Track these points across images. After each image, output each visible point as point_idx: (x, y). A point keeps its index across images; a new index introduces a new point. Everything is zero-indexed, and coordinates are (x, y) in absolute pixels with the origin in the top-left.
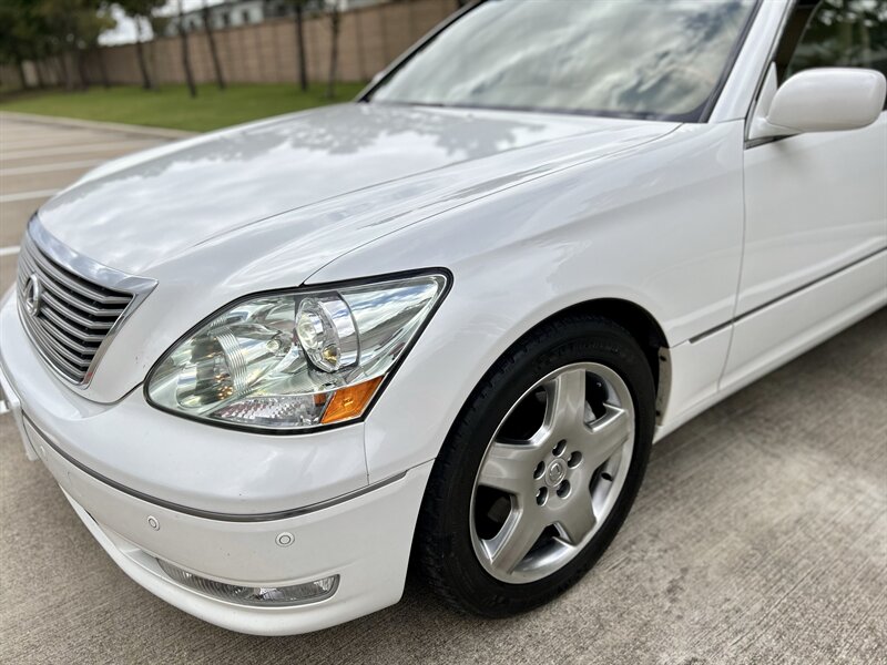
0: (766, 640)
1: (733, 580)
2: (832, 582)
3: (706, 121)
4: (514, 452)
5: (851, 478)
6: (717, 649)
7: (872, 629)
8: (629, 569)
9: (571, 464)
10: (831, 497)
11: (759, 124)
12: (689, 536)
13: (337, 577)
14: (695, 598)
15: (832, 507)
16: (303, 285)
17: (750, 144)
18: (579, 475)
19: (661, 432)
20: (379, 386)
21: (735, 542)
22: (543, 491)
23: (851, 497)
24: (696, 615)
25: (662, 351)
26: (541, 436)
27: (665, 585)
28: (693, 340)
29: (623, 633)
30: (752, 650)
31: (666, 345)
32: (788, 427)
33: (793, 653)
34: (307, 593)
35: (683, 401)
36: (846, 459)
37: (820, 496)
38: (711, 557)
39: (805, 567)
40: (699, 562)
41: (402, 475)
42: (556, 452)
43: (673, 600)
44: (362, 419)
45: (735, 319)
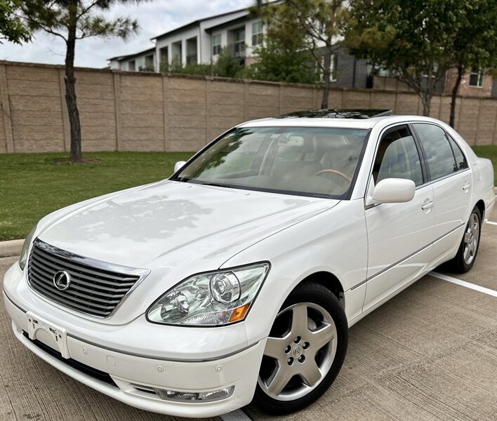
3: (350, 199)
11: (369, 199)
13: (233, 387)
16: (219, 269)
17: (367, 208)
20: (249, 306)
25: (341, 294)
28: (352, 289)
31: (343, 291)
34: (220, 395)
41: (257, 343)
44: (244, 320)
45: (367, 280)
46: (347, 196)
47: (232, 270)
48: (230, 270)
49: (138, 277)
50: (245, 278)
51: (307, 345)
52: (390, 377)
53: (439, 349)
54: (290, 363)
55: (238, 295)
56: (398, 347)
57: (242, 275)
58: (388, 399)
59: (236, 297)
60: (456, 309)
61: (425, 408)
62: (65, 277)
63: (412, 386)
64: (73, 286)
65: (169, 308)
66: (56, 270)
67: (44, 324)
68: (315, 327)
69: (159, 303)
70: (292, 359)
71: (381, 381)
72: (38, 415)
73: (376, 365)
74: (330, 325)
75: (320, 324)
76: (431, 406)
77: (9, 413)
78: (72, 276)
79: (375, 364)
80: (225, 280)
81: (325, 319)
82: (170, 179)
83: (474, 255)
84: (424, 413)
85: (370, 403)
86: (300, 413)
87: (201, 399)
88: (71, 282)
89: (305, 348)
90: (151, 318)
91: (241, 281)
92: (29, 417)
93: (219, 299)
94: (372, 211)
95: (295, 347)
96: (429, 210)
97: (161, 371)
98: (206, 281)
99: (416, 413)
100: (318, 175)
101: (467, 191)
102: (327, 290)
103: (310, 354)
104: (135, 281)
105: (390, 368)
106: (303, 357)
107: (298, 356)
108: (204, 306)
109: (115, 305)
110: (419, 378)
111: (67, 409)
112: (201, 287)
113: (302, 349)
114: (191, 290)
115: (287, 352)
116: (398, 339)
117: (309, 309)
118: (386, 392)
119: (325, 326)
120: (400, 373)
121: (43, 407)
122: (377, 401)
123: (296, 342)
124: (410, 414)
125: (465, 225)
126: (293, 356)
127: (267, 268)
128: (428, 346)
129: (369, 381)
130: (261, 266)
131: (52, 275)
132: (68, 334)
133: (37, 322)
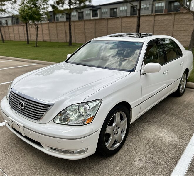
0: (150, 155)
1: (145, 147)
2: (160, 146)
3: (134, 72)
4: (111, 127)
5: (162, 129)
6: (143, 157)
7: (166, 152)
8: (128, 147)
9: (118, 129)
10: (159, 132)
11: (142, 71)
12: (137, 141)
13: (88, 148)
14: (139, 150)
15: (159, 134)
16: (81, 103)
18: (119, 131)
19: (131, 123)
20: (94, 117)
21: (144, 141)
22: (114, 134)
23: (162, 132)
24: (139, 153)
25: (130, 109)
26: (114, 124)
27: (134, 149)
28: (135, 107)
29: (128, 157)
30: (148, 157)
31: (131, 108)
32: (151, 121)
33: (155, 156)
34: (82, 151)
35: (134, 117)
36: (161, 126)
37: (157, 133)
38: (141, 144)
39: (155, 144)
40: (139, 145)
41: (97, 131)
42: (116, 127)
43: (135, 151)
45: (141, 103)
47: (87, 103)
49: (50, 105)
55: (89, 113)
62: (23, 104)
64: (26, 108)
66: (20, 101)
67: (15, 122)
80: (84, 107)
81: (124, 117)
82: (65, 62)
87: (75, 153)
88: (25, 106)
90: (55, 121)
93: (82, 114)
96: (167, 74)
97: (59, 143)
98: (77, 107)
101: (182, 65)
104: (49, 107)
109: (42, 116)
112: (75, 109)
119: (124, 120)
125: (181, 78)
127: (101, 101)
131: (18, 103)
132: (24, 127)
133: (12, 121)
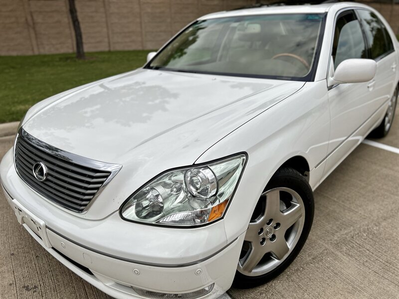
3: (313, 81)
11: (331, 79)
13: (214, 284)
16: (193, 164)
17: (330, 88)
20: (228, 202)
25: (306, 173)
28: (316, 167)
31: (308, 170)
41: (237, 238)
44: (222, 218)
45: (326, 157)
46: (310, 78)
47: (208, 165)
48: (206, 165)
49: (110, 173)
50: (221, 171)
51: (278, 225)
52: (344, 241)
53: (382, 211)
54: (262, 243)
55: (216, 190)
56: (344, 210)
57: (219, 169)
58: (349, 266)
59: (214, 192)
60: (385, 171)
61: (386, 277)
62: (42, 168)
63: (367, 251)
64: (50, 178)
65: (145, 203)
66: (35, 161)
67: (26, 214)
68: (285, 208)
69: (134, 199)
70: (264, 239)
71: (337, 245)
72: (35, 287)
73: (329, 229)
74: (298, 205)
75: (289, 206)
76: (391, 274)
77: (11, 285)
78: (49, 168)
79: (328, 227)
80: (200, 174)
81: (294, 199)
82: (145, 68)
83: (390, 122)
84: (386, 282)
85: (333, 271)
86: (269, 284)
88: (48, 174)
89: (275, 228)
90: (125, 215)
91: (217, 175)
92: (27, 288)
93: (195, 193)
94: (333, 92)
95: (267, 228)
96: (372, 88)
98: (180, 177)
99: (379, 282)
100: (275, 59)
101: (394, 70)
102: (298, 173)
103: (280, 232)
104: (107, 177)
105: (344, 232)
106: (274, 237)
107: (270, 236)
108: (181, 202)
109: (89, 200)
110: (372, 242)
111: (60, 280)
112: (176, 182)
113: (273, 229)
114: (165, 185)
115: (260, 233)
116: (343, 202)
117: (281, 192)
118: (345, 259)
119: (295, 206)
120: (353, 237)
121: (40, 277)
122: (339, 269)
123: (268, 224)
124: (373, 283)
125: (390, 99)
126: (266, 237)
127: (243, 159)
128: (371, 207)
129: (327, 246)
130: (238, 158)
131: (32, 165)
132: (47, 227)
133: (21, 211)
